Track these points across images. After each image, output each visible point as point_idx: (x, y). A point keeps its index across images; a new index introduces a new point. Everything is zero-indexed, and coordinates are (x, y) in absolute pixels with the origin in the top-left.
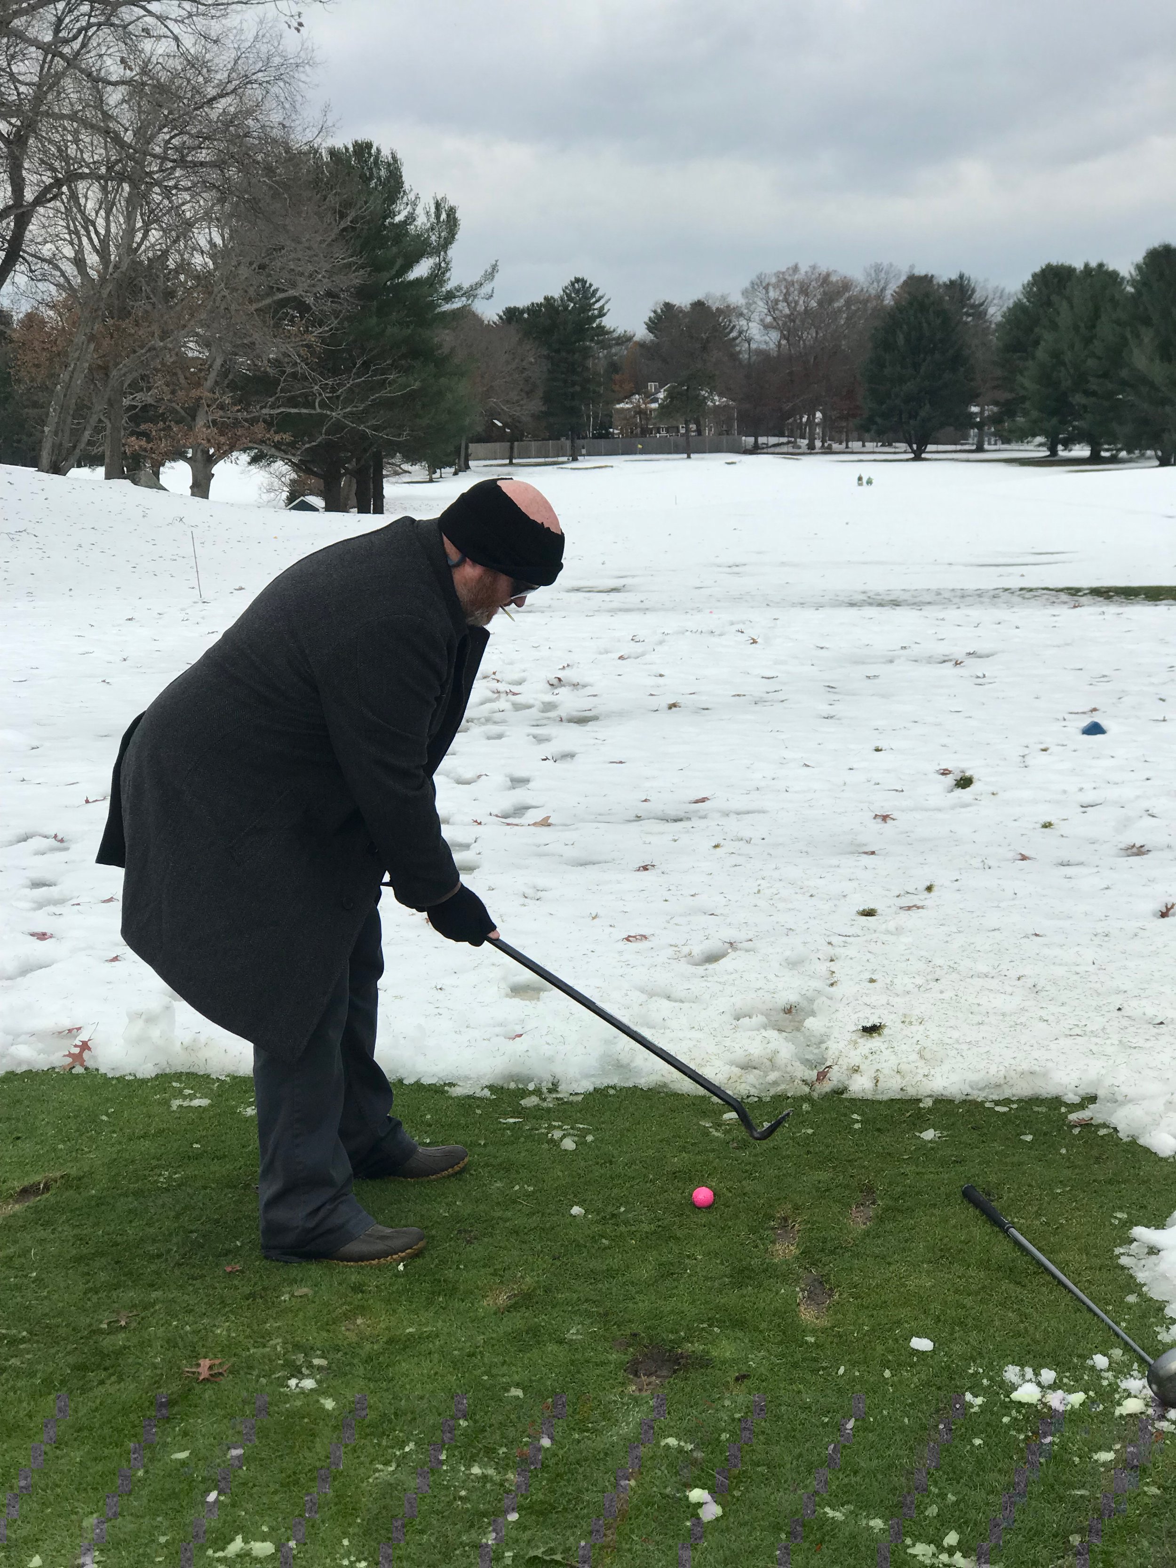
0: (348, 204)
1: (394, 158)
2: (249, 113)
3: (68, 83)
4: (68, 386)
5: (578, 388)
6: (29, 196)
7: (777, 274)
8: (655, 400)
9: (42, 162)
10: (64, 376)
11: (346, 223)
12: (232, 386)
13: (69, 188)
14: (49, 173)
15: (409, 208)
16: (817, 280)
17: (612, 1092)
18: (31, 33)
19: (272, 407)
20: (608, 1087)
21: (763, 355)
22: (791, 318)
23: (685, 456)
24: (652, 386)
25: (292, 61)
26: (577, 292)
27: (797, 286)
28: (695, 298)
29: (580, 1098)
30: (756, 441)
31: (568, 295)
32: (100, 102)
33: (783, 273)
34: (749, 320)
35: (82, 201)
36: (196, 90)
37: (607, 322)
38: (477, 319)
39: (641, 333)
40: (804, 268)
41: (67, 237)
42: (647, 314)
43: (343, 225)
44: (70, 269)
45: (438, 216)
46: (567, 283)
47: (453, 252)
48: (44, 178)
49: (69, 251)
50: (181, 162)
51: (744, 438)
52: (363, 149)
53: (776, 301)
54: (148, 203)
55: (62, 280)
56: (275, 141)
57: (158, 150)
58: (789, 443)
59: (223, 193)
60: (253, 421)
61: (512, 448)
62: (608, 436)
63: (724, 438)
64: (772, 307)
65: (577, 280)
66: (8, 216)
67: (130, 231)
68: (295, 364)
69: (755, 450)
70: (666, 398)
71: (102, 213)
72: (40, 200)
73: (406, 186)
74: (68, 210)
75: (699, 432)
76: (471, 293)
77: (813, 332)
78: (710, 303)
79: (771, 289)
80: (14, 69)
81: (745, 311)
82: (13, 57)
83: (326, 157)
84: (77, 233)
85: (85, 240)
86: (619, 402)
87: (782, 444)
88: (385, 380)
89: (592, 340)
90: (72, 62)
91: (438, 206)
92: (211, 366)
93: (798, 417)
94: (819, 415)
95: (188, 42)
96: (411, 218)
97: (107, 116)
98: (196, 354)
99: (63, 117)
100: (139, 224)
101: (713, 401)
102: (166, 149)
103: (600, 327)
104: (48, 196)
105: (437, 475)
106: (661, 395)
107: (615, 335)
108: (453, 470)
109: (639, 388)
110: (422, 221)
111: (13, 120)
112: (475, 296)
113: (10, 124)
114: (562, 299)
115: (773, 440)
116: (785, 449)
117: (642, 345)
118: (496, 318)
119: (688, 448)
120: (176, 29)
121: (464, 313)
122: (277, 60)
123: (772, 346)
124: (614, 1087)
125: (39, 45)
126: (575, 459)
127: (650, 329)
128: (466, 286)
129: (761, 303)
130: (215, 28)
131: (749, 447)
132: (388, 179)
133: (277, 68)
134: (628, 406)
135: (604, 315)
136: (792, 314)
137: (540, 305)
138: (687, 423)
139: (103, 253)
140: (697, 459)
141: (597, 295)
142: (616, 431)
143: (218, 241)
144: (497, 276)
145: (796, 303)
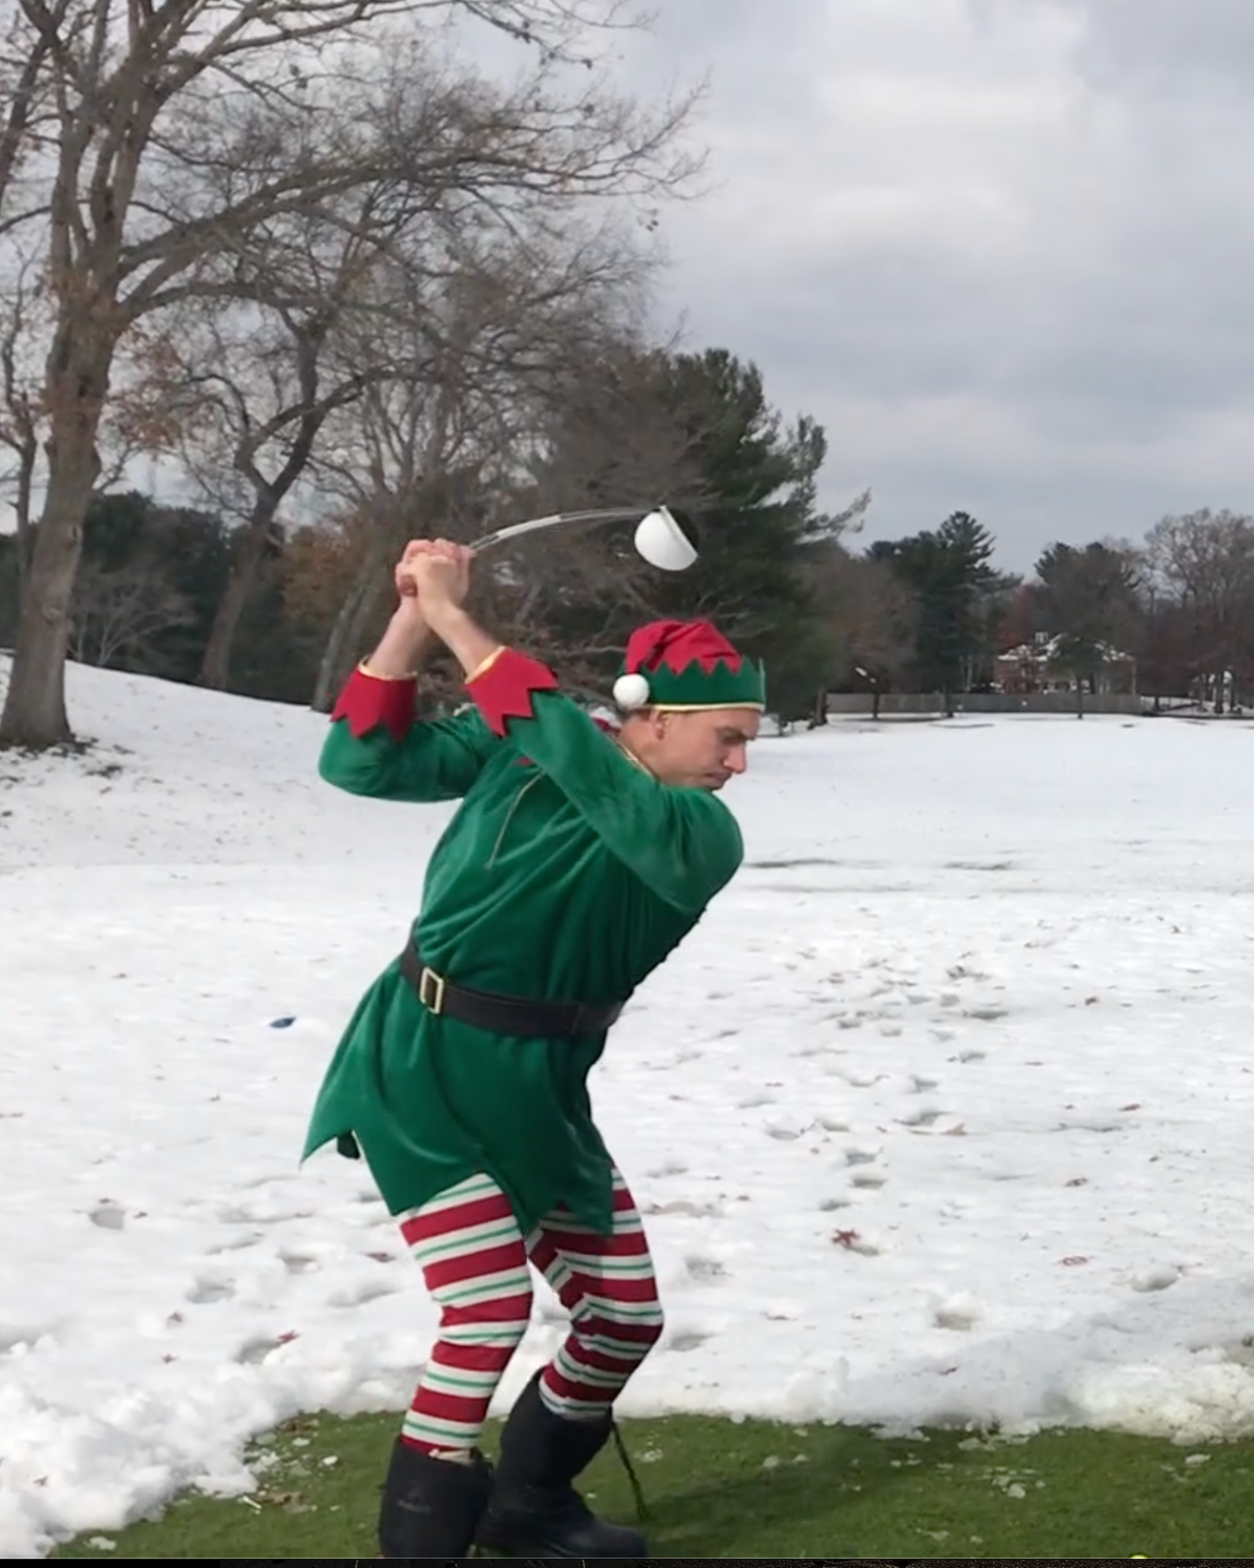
0: (698, 419)
1: (754, 371)
2: (589, 314)
3: (378, 272)
4: (353, 613)
5: (955, 635)
6: (321, 394)
7: (1185, 518)
8: (1044, 652)
9: (339, 357)
10: (350, 602)
11: (697, 439)
12: (551, 619)
13: (370, 388)
14: (347, 370)
15: (768, 426)
16: (1229, 526)
17: (1060, 1433)
18: (340, 212)
19: (599, 644)
20: (1056, 1428)
21: (1167, 607)
22: (1201, 567)
23: (1076, 716)
24: (1040, 637)
25: (642, 259)
26: (958, 527)
27: (1206, 533)
28: (1091, 540)
29: (1025, 1440)
30: (1157, 702)
31: (948, 531)
32: (413, 292)
33: (1192, 517)
34: (1152, 567)
35: (384, 402)
36: (530, 286)
37: (993, 562)
38: (843, 554)
39: (1030, 576)
40: (1215, 512)
41: (363, 442)
42: (1038, 556)
43: (691, 442)
44: (364, 478)
45: (802, 435)
46: (946, 518)
47: (819, 476)
48: (340, 375)
49: (364, 460)
50: (508, 365)
51: (1142, 698)
52: (717, 358)
53: (1184, 548)
54: (463, 409)
55: (353, 491)
56: (618, 345)
57: (479, 348)
58: (1193, 705)
59: (554, 399)
60: (573, 660)
61: (876, 702)
62: (988, 690)
63: (1122, 697)
64: (1179, 553)
65: (959, 515)
66: (296, 417)
67: (442, 439)
68: (628, 596)
69: (1155, 712)
70: (1056, 650)
71: (407, 417)
72: (334, 401)
73: (766, 402)
74: (367, 412)
75: (1093, 690)
76: (837, 524)
77: (1223, 582)
78: (1109, 546)
79: (1178, 534)
80: (315, 252)
81: (1148, 557)
82: (315, 237)
83: (674, 366)
84: (374, 438)
85: (384, 447)
86: (1004, 653)
87: (1187, 706)
88: (733, 618)
89: (973, 582)
90: (383, 245)
91: (803, 425)
92: (526, 595)
93: (1204, 676)
94: (1227, 675)
95: (524, 232)
96: (770, 438)
97: (421, 309)
98: (511, 582)
99: (370, 308)
100: (449, 431)
101: (1110, 656)
102: (489, 349)
103: (985, 570)
104: (346, 395)
105: (787, 729)
106: (1051, 647)
107: (1001, 577)
108: (806, 723)
109: (1028, 639)
110: (783, 441)
111: (309, 309)
112: (842, 528)
113: (307, 313)
114: (939, 534)
115: (1175, 702)
116: (1188, 712)
117: (1030, 589)
118: (863, 554)
119: (1079, 708)
120: (510, 216)
121: (829, 548)
122: (624, 257)
123: (1177, 596)
124: (1062, 1428)
125: (345, 225)
126: (950, 716)
127: (1041, 573)
128: (832, 516)
129: (1166, 549)
130: (557, 221)
131: (1149, 708)
132: (744, 393)
133: (625, 265)
134: (1014, 658)
135: (988, 554)
136: (1200, 562)
137: (915, 541)
138: (1079, 680)
139: (406, 464)
140: (1090, 719)
141: (982, 532)
142: (998, 686)
143: (544, 455)
144: (869, 506)
145: (1205, 551)
